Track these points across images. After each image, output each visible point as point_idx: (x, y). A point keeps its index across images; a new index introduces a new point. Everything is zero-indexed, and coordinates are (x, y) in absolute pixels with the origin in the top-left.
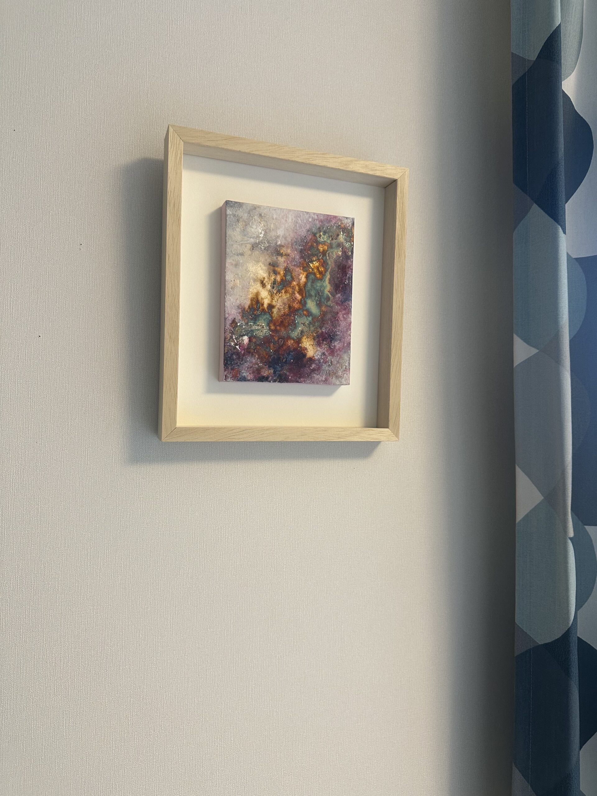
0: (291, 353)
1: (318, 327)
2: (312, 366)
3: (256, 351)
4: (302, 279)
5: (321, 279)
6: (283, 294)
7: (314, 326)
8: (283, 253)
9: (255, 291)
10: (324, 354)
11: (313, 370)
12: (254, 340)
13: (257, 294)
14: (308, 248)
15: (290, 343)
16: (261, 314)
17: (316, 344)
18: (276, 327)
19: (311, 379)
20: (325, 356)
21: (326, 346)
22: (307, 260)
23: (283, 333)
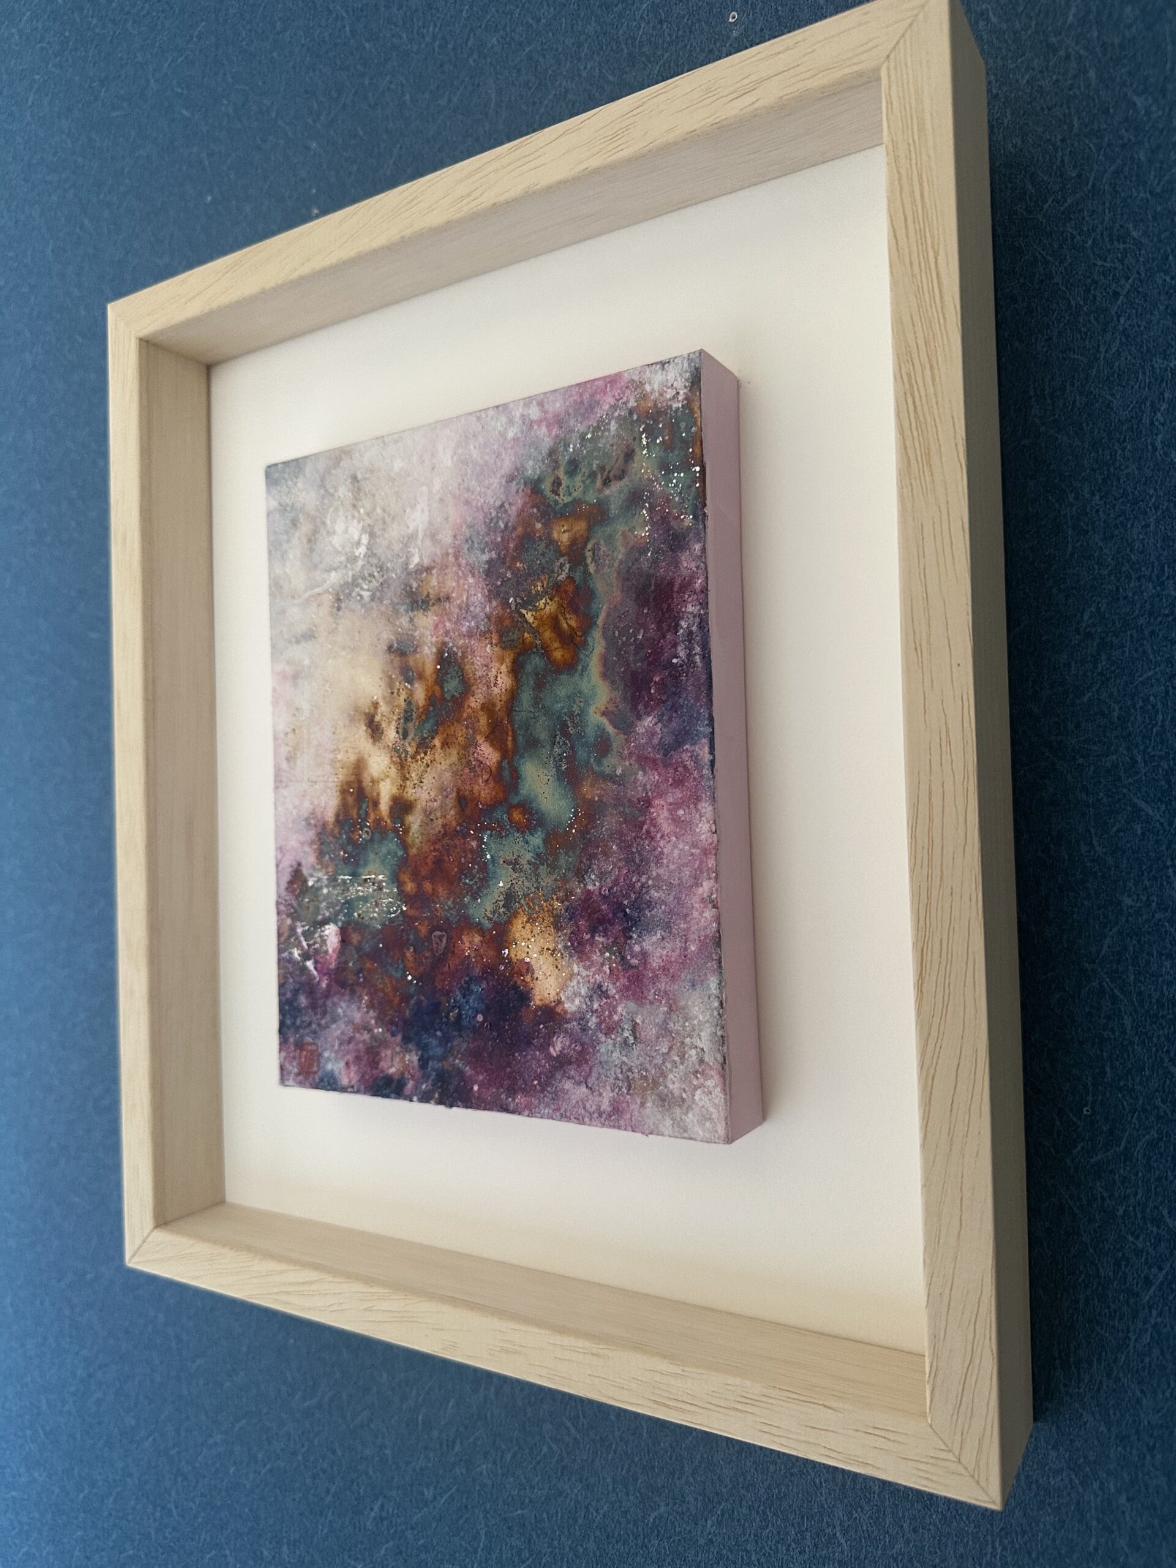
0: (474, 987)
1: (570, 875)
2: (554, 1046)
3: (361, 980)
4: (500, 681)
5: (571, 666)
6: (439, 754)
7: (553, 867)
8: (428, 596)
9: (353, 758)
10: (599, 991)
11: (562, 1063)
12: (355, 938)
13: (359, 766)
14: (516, 549)
15: (470, 944)
16: (372, 840)
17: (566, 947)
18: (419, 886)
19: (553, 1099)
20: (605, 1001)
21: (607, 954)
22: (511, 599)
23: (444, 904)
